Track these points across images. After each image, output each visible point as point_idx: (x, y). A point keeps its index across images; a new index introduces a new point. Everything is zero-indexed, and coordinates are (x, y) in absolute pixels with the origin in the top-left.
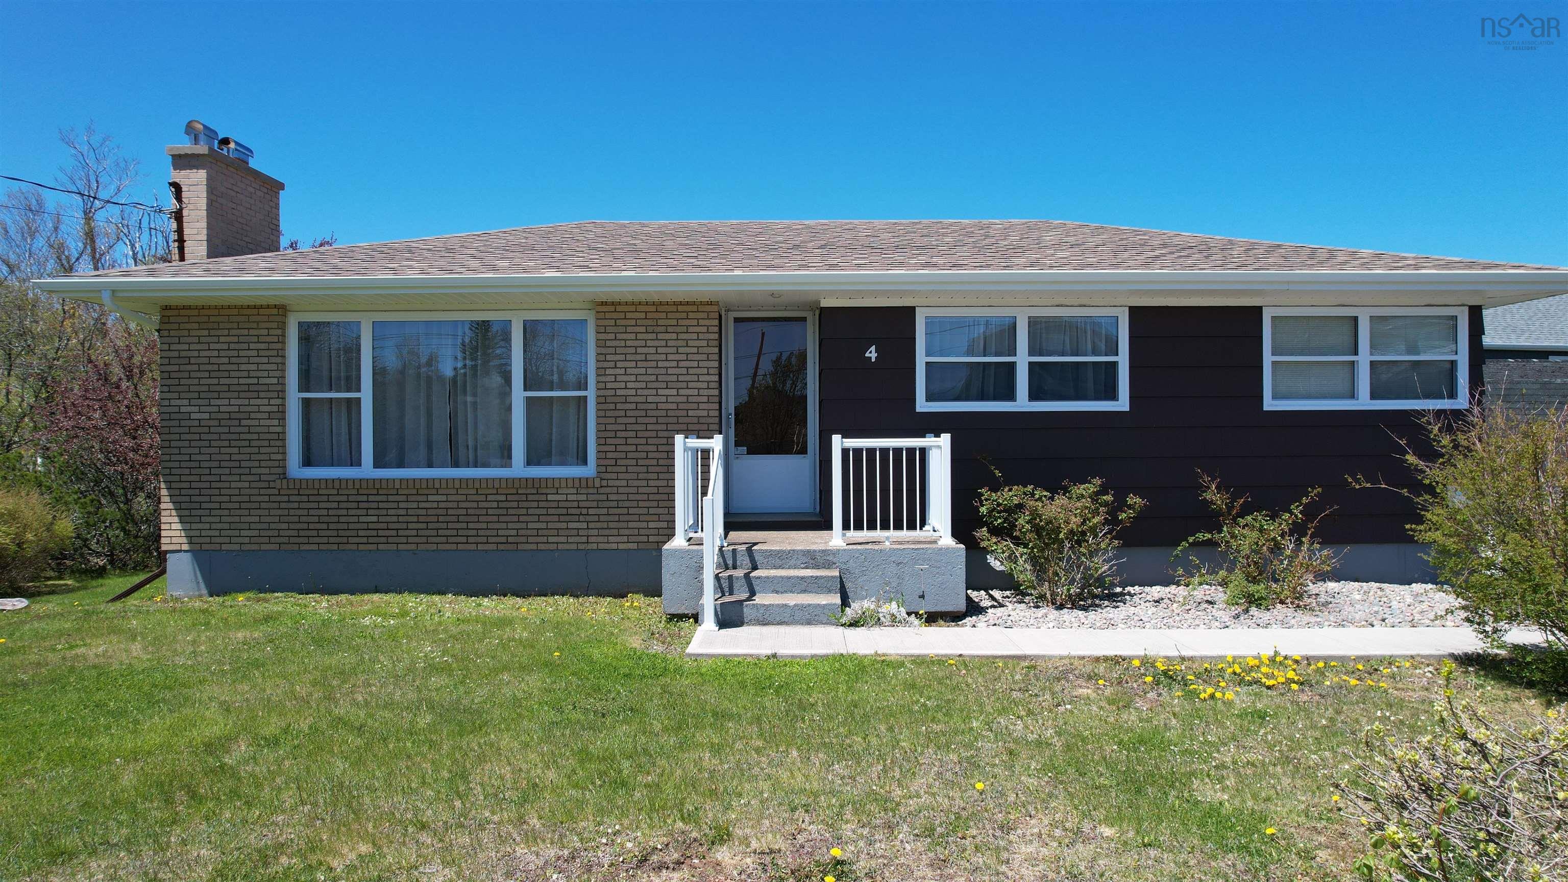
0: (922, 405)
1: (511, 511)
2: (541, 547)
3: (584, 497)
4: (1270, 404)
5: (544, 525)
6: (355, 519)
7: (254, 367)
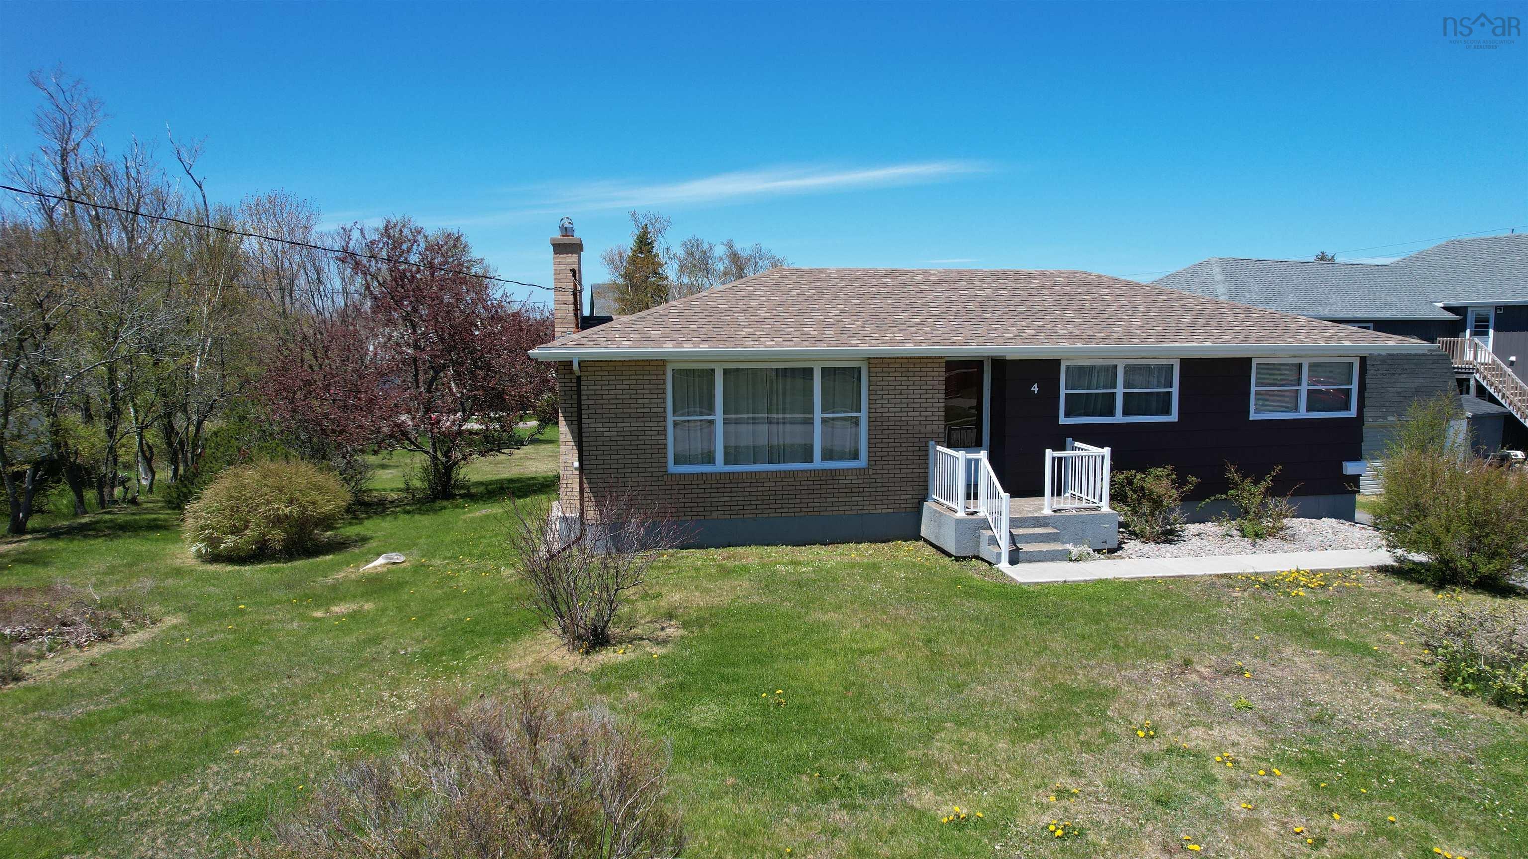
0: (1063, 420)
1: (816, 491)
2: (834, 513)
3: (861, 481)
4: (1254, 416)
5: (836, 499)
6: (716, 499)
7: (647, 401)
